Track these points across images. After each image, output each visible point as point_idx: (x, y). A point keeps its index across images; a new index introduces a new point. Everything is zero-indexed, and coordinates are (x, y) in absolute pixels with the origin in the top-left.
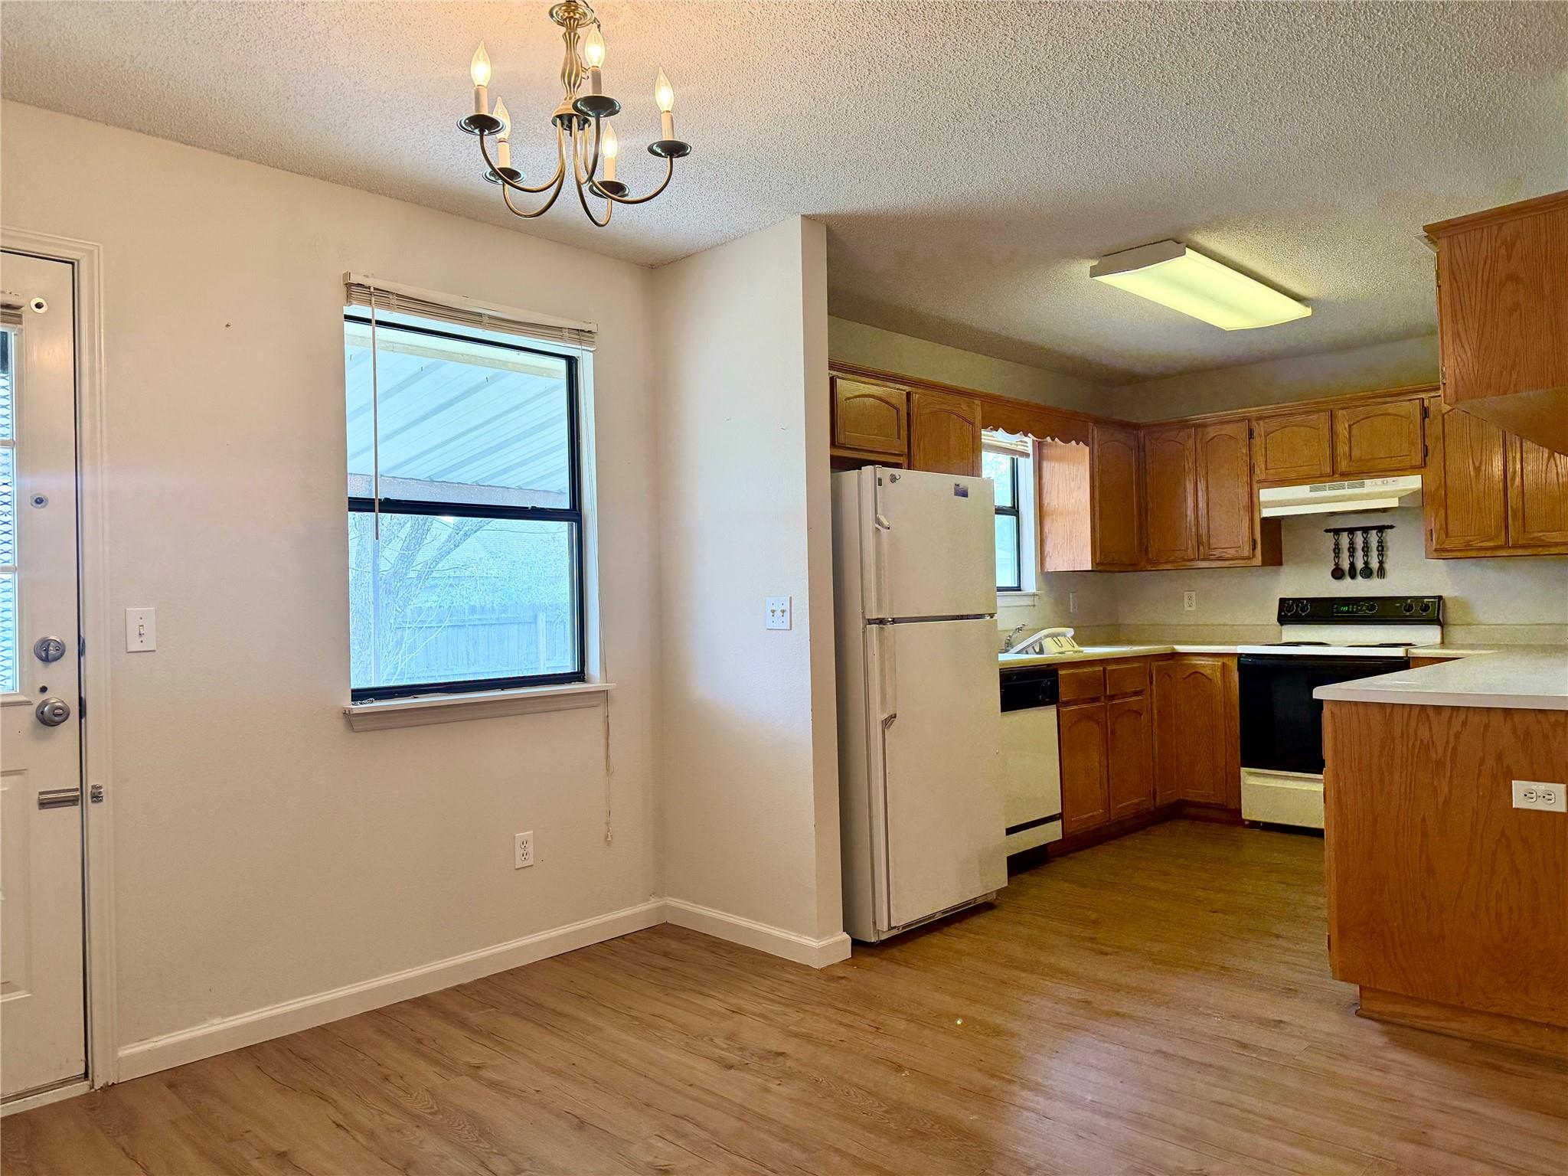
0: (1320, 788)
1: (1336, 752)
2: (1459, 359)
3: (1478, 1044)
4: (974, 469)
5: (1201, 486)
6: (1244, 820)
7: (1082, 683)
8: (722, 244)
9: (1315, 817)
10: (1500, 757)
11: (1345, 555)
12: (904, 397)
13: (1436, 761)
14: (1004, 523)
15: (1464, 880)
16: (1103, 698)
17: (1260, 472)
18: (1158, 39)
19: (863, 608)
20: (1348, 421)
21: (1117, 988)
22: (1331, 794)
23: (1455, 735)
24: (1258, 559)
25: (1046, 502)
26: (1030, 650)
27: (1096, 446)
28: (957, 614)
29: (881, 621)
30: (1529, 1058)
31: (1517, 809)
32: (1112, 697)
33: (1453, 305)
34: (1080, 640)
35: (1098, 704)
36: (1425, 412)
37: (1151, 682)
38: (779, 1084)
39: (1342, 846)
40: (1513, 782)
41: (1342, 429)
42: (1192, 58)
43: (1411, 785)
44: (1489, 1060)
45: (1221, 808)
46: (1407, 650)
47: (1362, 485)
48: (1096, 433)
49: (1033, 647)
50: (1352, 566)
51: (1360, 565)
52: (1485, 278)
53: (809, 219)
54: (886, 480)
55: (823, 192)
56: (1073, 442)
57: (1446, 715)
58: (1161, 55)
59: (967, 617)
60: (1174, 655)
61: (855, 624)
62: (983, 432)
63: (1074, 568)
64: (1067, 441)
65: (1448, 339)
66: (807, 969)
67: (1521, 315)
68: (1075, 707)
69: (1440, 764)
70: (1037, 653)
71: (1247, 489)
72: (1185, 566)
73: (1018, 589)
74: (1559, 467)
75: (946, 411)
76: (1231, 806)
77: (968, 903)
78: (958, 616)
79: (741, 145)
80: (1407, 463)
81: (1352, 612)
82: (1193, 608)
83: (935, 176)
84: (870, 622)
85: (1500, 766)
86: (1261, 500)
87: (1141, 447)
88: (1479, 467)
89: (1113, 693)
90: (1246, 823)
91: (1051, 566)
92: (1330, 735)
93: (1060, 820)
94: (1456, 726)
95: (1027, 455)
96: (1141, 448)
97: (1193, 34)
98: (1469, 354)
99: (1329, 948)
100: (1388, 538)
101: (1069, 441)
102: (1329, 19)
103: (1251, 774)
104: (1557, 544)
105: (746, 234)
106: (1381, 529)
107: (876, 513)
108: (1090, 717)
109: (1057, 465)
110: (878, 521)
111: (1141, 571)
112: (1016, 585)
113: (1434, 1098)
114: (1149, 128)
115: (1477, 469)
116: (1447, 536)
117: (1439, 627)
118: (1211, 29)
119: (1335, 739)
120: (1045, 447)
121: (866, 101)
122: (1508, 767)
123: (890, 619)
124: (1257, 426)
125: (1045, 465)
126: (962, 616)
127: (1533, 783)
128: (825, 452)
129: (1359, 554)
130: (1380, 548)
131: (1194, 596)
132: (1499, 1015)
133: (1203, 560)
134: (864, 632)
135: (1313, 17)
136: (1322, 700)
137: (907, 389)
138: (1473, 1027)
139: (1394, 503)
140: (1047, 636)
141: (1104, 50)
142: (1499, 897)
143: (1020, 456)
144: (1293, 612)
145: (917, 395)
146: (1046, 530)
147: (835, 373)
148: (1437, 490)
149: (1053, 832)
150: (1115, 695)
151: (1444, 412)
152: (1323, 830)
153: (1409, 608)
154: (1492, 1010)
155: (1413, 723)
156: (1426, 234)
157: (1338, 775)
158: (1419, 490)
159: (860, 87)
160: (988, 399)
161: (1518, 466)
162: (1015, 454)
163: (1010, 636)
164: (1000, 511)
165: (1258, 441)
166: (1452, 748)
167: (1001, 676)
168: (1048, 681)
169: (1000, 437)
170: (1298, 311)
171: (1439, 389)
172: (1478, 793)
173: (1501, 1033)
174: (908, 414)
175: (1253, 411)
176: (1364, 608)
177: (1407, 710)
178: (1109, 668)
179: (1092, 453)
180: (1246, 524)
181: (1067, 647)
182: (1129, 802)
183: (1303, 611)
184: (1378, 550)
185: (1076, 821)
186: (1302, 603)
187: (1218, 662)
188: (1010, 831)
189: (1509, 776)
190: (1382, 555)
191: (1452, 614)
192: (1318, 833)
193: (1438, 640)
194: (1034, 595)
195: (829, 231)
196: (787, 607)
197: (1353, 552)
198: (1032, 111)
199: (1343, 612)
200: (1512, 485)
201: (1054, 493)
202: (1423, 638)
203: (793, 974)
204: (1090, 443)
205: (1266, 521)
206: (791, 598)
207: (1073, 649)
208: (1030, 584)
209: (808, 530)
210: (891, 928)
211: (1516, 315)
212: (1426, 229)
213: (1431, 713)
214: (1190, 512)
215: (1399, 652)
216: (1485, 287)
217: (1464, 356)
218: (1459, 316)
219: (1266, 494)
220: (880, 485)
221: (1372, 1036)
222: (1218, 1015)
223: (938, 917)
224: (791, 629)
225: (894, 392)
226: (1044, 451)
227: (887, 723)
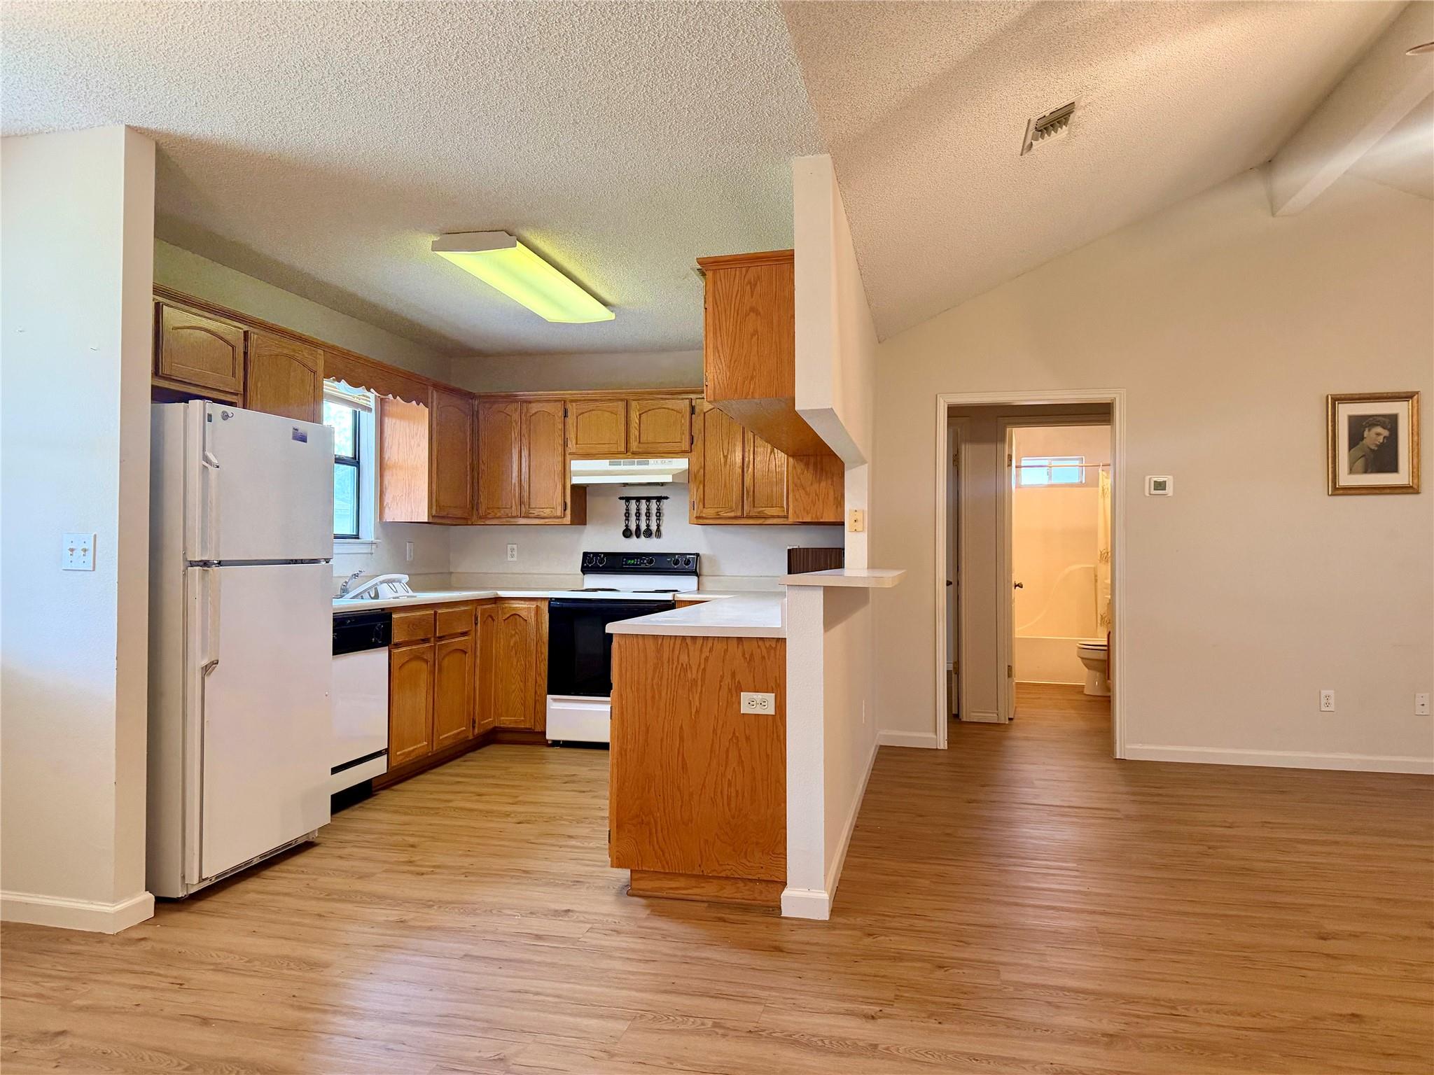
0: (607, 708)
1: (621, 675)
2: (717, 367)
3: (714, 904)
4: (316, 417)
5: (525, 453)
6: (548, 740)
7: (413, 625)
8: (21, 136)
9: (602, 733)
10: (733, 675)
11: (633, 518)
12: (242, 336)
13: (691, 680)
14: (344, 474)
15: (707, 773)
16: (432, 639)
17: (572, 446)
18: (498, 45)
19: (185, 548)
20: (639, 410)
21: (429, 904)
22: (616, 711)
23: (705, 659)
24: (568, 519)
25: (387, 456)
26: (366, 595)
27: (435, 409)
28: (292, 558)
29: (205, 563)
30: (746, 908)
31: (743, 714)
32: (441, 638)
33: (714, 325)
34: (414, 586)
35: (427, 645)
36: (693, 410)
37: (476, 624)
38: (57, 1066)
39: (622, 753)
40: (742, 693)
41: (634, 417)
42: (527, 70)
43: (673, 700)
44: (719, 915)
45: (529, 732)
46: (674, 595)
47: (647, 464)
48: (434, 396)
49: (369, 593)
50: (638, 527)
51: (643, 527)
52: (736, 308)
53: (134, 132)
54: (217, 417)
55: (152, 106)
56: (414, 402)
57: (699, 642)
58: (500, 60)
59: (302, 562)
60: (497, 600)
61: (174, 567)
62: (326, 382)
63: (412, 519)
64: (408, 401)
65: (710, 350)
66: (99, 937)
67: (758, 338)
68: (404, 649)
69: (695, 681)
70: (372, 598)
71: (560, 459)
72: (510, 522)
73: (357, 537)
74: (777, 460)
75: (286, 355)
76: (538, 729)
77: (289, 844)
78: (292, 560)
79: (50, 30)
80: (676, 447)
81: (637, 564)
82: (515, 559)
83: (280, 119)
84: (192, 564)
85: (733, 681)
86: (572, 469)
87: (475, 413)
88: (727, 456)
89: (442, 635)
90: (549, 742)
91: (389, 517)
92: (617, 662)
93: (386, 756)
94: (706, 653)
95: (369, 410)
96: (475, 415)
97: (528, 49)
98: (724, 365)
99: (609, 842)
100: (664, 507)
101: (410, 401)
102: (635, 68)
103: (555, 700)
104: (773, 517)
105: (54, 131)
106: (659, 499)
107: (204, 450)
108: (418, 657)
109: (398, 422)
110: (206, 459)
111: (472, 525)
112: (355, 534)
113: (679, 953)
114: (488, 124)
115: (726, 457)
116: (704, 507)
117: (696, 577)
118: (544, 49)
119: (620, 665)
120: (387, 404)
121: (206, 23)
122: (739, 682)
123: (215, 562)
124: (571, 407)
125: (387, 420)
126: (296, 560)
127: (754, 693)
128: (146, 381)
129: (643, 518)
130: (658, 514)
131: (516, 548)
132: (727, 878)
133: (524, 517)
134: (184, 575)
135: (624, 63)
136: (612, 634)
137: (246, 328)
138: (710, 890)
139: (668, 479)
140: (382, 582)
141: (450, 40)
142: (730, 785)
143: (363, 410)
144: (595, 563)
145: (255, 336)
146: (386, 482)
147: (160, 299)
148: (698, 471)
149: (378, 767)
150: (444, 637)
151: (705, 411)
152: (609, 743)
153: (676, 562)
154: (723, 874)
155: (677, 652)
156: (699, 267)
157: (621, 695)
158: (686, 470)
159: (199, 6)
160: (329, 349)
161: (752, 457)
162: (357, 408)
163: (346, 582)
164: (340, 460)
165: (571, 420)
166: (703, 670)
167: (334, 620)
168: (382, 624)
169: (342, 388)
170: (604, 314)
171: (703, 392)
172: (719, 704)
173: (729, 892)
174: (245, 353)
175: (568, 394)
176: (645, 561)
177: (673, 641)
178: (439, 611)
179: (431, 414)
180: (560, 487)
181: (401, 592)
182: (450, 734)
183: (601, 563)
184: (657, 516)
185: (400, 755)
186: (600, 556)
187: (533, 605)
188: (335, 770)
189: (740, 689)
190: (659, 520)
191: (706, 568)
192: (604, 746)
193: (696, 588)
194: (372, 543)
195: (159, 151)
196: (90, 546)
197: (639, 516)
198: (381, 79)
199: (629, 565)
200: (748, 470)
201: (395, 448)
202: (684, 586)
203: (81, 945)
204: (430, 405)
205: (574, 487)
206: (95, 536)
207: (408, 594)
208: (369, 531)
209: (121, 462)
210: (201, 880)
211: (755, 338)
212: (700, 261)
213: (689, 641)
214: (515, 474)
215: (668, 597)
216: (736, 314)
217: (720, 366)
218: (718, 335)
219: (576, 465)
220: (210, 420)
221: (638, 908)
222: (518, 914)
223: (255, 862)
224: (94, 570)
225: (231, 330)
226: (386, 407)
227: (207, 670)
